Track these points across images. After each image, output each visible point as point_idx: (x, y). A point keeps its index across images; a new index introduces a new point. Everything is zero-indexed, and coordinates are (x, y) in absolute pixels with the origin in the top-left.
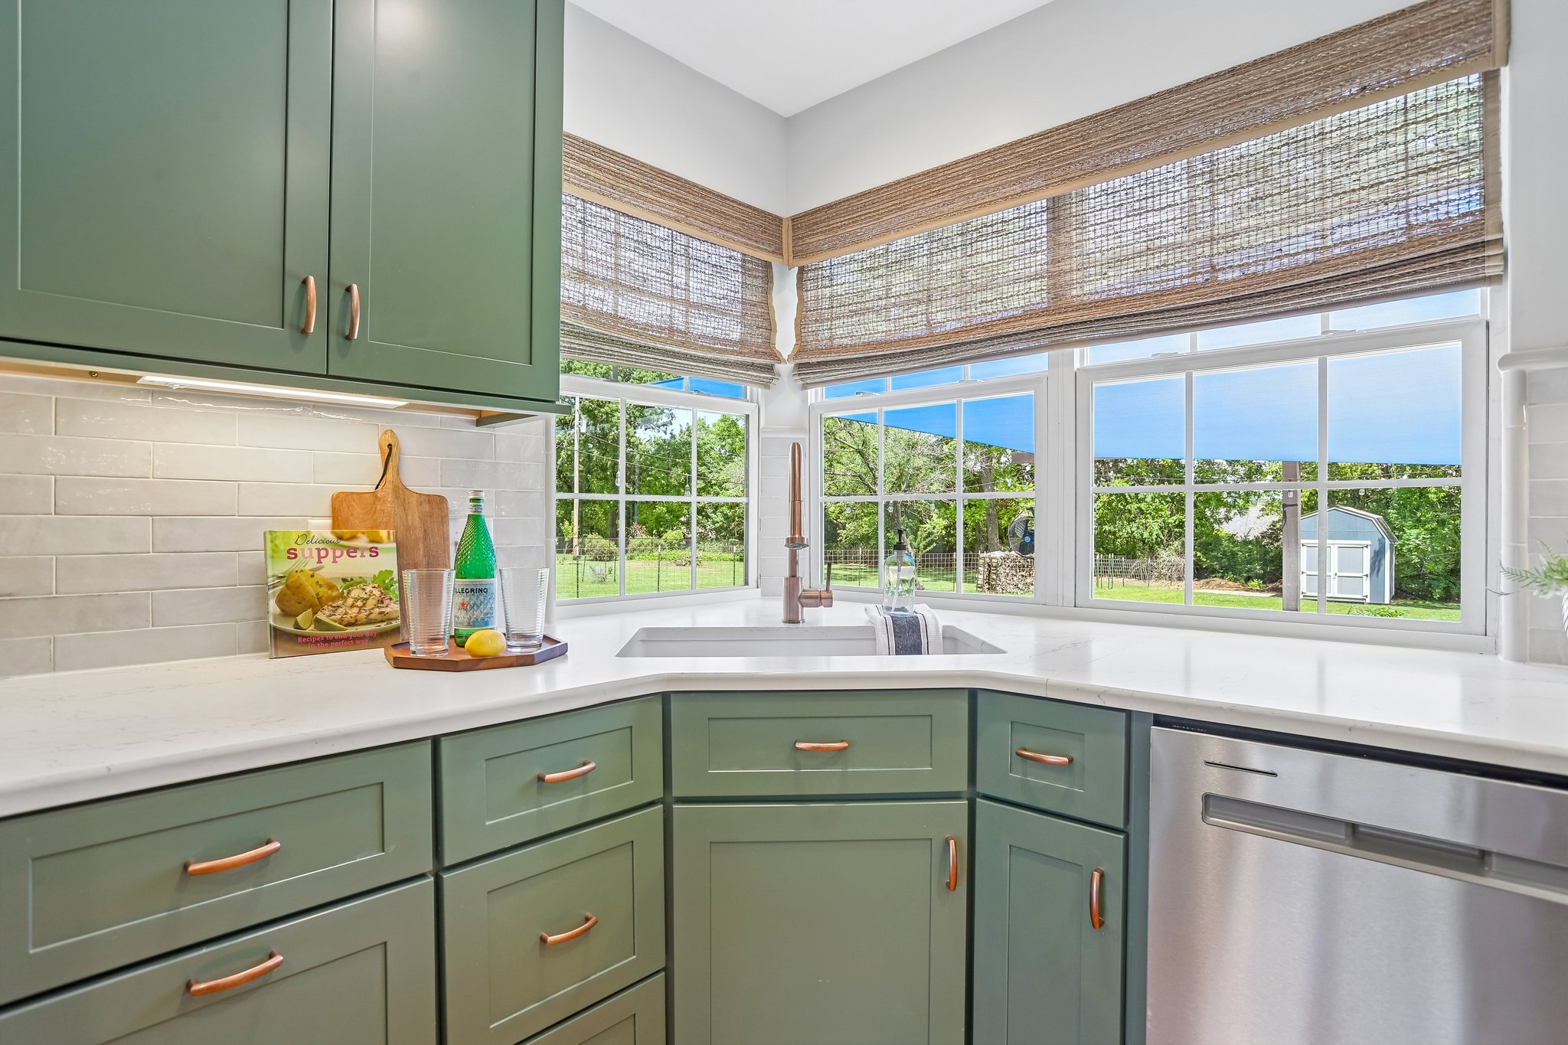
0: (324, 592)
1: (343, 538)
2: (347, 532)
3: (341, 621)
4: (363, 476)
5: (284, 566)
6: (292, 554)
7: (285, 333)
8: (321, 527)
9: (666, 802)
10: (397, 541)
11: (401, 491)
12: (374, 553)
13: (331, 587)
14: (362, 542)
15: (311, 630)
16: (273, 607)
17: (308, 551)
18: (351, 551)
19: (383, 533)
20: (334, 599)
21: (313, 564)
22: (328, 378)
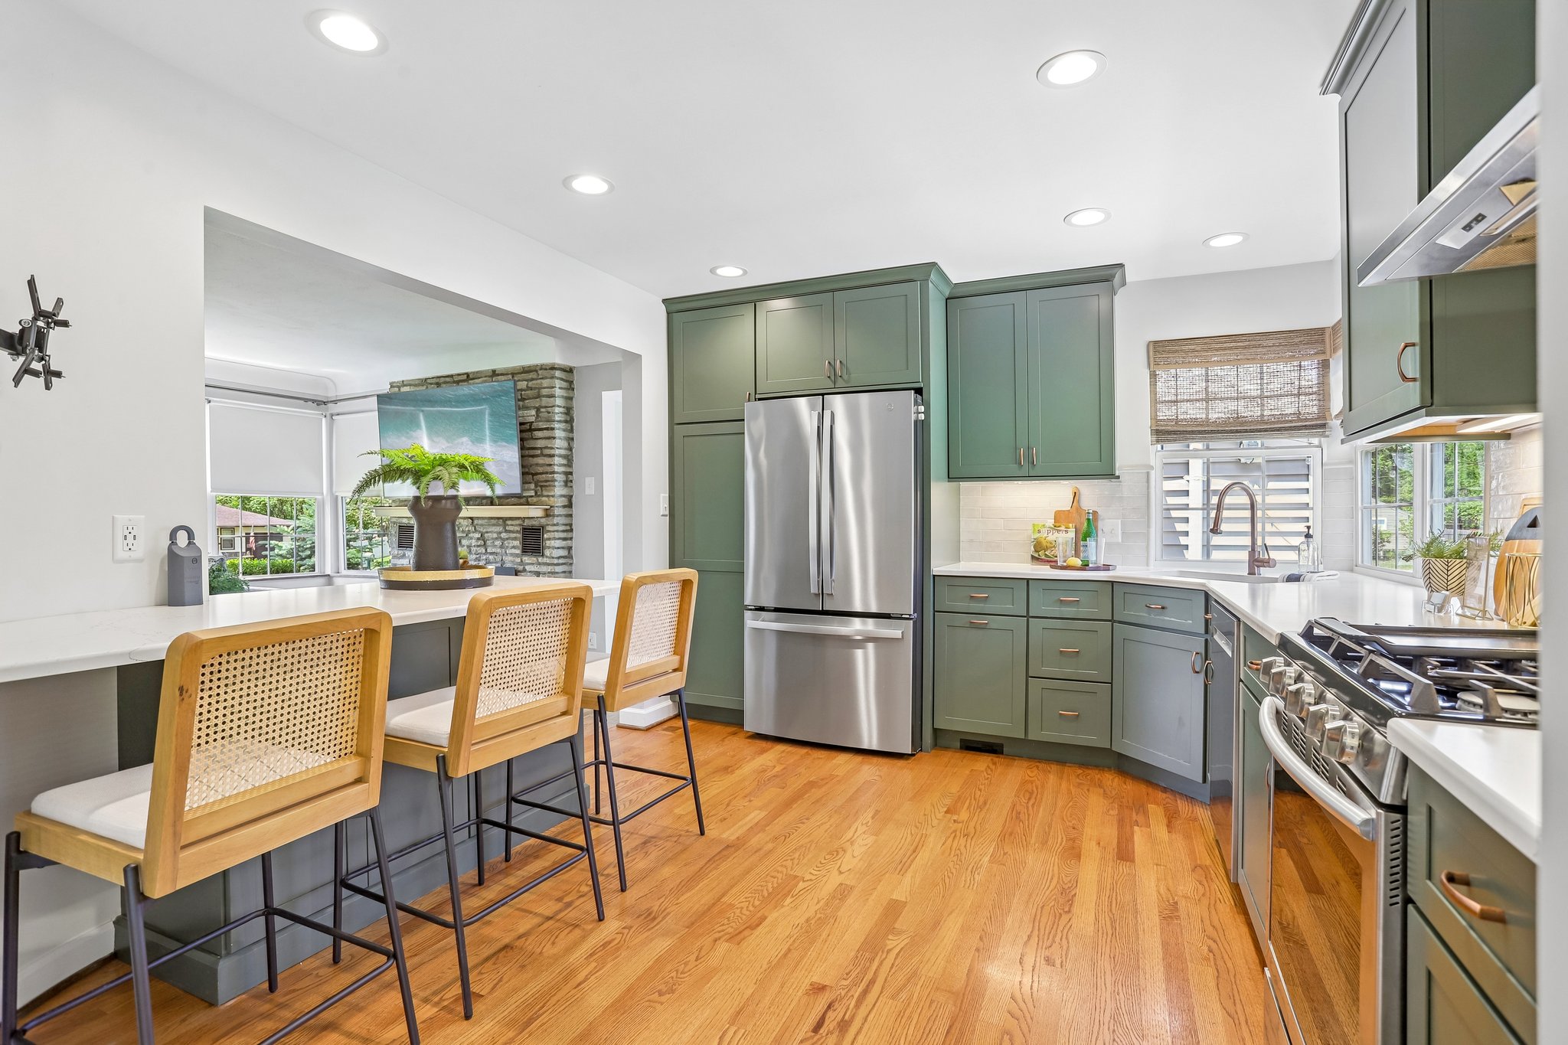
0: (1048, 545)
1: (1056, 528)
2: (1057, 524)
3: (1053, 555)
4: (1066, 505)
5: (1037, 535)
6: (1039, 532)
7: (1016, 466)
8: (1051, 522)
9: (1112, 621)
10: (1076, 528)
11: (1079, 509)
12: (1067, 532)
13: (1051, 543)
14: (1063, 528)
15: (1043, 557)
16: (1033, 549)
17: (1044, 530)
18: (1058, 531)
19: (1071, 525)
20: (1052, 547)
21: (1046, 535)
22: (1029, 477)
